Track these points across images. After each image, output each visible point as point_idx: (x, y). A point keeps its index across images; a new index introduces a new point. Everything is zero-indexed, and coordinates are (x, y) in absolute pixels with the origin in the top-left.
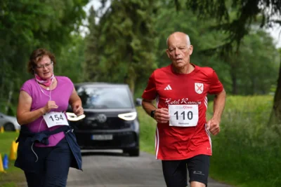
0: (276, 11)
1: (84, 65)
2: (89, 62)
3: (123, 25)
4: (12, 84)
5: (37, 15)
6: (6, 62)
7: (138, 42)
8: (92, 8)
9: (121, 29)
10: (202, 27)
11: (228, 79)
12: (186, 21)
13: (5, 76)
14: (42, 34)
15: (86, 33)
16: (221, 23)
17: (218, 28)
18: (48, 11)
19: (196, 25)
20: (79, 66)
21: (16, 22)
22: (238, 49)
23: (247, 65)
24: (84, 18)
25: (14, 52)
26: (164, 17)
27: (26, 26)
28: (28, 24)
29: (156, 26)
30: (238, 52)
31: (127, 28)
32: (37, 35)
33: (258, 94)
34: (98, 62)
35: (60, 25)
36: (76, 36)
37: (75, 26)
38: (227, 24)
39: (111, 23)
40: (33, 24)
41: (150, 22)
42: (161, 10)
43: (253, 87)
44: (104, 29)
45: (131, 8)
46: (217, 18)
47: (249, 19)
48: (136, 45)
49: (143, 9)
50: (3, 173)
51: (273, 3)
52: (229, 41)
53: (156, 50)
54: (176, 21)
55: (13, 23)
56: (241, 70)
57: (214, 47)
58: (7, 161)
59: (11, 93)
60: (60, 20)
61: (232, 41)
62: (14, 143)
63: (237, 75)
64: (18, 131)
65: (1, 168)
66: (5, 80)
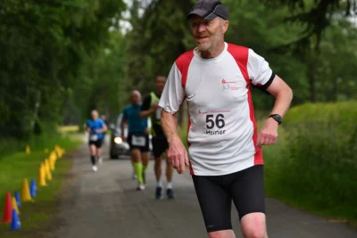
1: (126, 69)
3: (172, 17)
4: (39, 94)
5: (68, 8)
6: (30, 67)
9: (170, 23)
10: (270, 17)
11: (303, 81)
12: (250, 10)
14: (74, 30)
15: (127, 30)
16: (295, 13)
17: (293, 19)
18: (81, 3)
19: (261, 14)
20: (119, 70)
21: (42, 17)
22: (318, 44)
23: (327, 63)
24: (124, 10)
25: (40, 53)
27: (54, 22)
28: (56, 18)
30: (317, 48)
31: (177, 21)
32: (68, 32)
34: (143, 63)
35: (94, 19)
36: (115, 32)
37: (114, 20)
38: (303, 15)
39: (157, 16)
40: (63, 19)
43: (334, 90)
44: (149, 24)
46: (289, 5)
47: (330, 6)
48: (189, 42)
50: (30, 202)
52: (306, 35)
54: (239, 11)
56: (320, 70)
57: (286, 42)
58: (35, 188)
59: (37, 105)
60: (96, 13)
61: (310, 35)
62: (42, 165)
63: (316, 77)
64: (47, 151)
65: (28, 197)
66: (30, 90)
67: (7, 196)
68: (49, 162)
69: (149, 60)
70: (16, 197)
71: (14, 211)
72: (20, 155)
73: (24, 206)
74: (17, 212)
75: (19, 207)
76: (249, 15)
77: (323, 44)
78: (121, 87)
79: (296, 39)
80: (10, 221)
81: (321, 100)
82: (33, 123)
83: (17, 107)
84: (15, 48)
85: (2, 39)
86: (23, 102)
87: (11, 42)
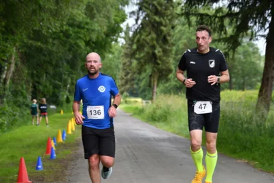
0: (261, 28)
1: (121, 66)
2: (124, 64)
3: (149, 37)
5: (88, 29)
6: (65, 64)
7: (160, 50)
8: (128, 25)
9: (148, 41)
13: (65, 74)
14: (91, 43)
15: (123, 44)
16: (221, 37)
17: (219, 40)
18: (96, 27)
20: (117, 67)
21: (73, 35)
22: (233, 56)
23: (239, 67)
24: (121, 32)
25: (71, 56)
26: (179, 31)
27: (80, 37)
28: (82, 36)
29: (174, 38)
30: (233, 59)
31: (152, 39)
32: (88, 43)
33: (248, 89)
34: (131, 63)
35: (104, 36)
36: (115, 45)
37: (115, 38)
38: (225, 38)
39: (141, 36)
40: (85, 36)
41: (169, 35)
42: (178, 26)
43: (243, 84)
44: (136, 40)
45: (156, 25)
47: (241, 34)
48: (159, 52)
49: (165, 26)
50: (62, 143)
51: (259, 23)
52: (227, 51)
53: (173, 56)
54: (187, 34)
55: (71, 35)
56: (236, 71)
58: (65, 135)
59: (68, 86)
60: (105, 33)
61: (229, 50)
62: (70, 121)
63: (233, 75)
65: (61, 140)
66: (65, 77)
67: (49, 139)
69: (135, 62)
70: (54, 140)
71: (52, 148)
72: (58, 115)
73: (59, 146)
74: (54, 149)
75: (55, 146)
77: (237, 56)
80: (49, 155)
81: (235, 89)
82: (65, 97)
83: (56, 87)
84: (57, 53)
85: (50, 47)
86: (60, 83)
87: (54, 49)
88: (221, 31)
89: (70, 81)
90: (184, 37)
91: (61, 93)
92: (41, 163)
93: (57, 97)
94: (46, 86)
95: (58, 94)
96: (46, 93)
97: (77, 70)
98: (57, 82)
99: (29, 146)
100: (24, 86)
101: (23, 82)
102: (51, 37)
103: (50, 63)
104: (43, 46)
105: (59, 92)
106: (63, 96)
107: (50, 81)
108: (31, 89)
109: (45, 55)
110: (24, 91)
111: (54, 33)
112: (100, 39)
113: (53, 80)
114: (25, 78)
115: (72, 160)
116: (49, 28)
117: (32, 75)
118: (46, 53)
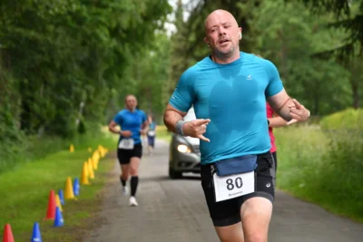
1: (169, 71)
2: (175, 67)
5: (114, 10)
6: (76, 67)
10: (316, 23)
11: (347, 88)
12: (297, 16)
13: (76, 85)
14: (121, 31)
15: (172, 32)
16: (341, 19)
17: (337, 25)
19: (306, 20)
20: (163, 72)
21: (89, 18)
22: (361, 51)
24: (170, 12)
25: (86, 54)
27: (100, 22)
28: (103, 19)
29: (259, 22)
32: (114, 33)
35: (141, 21)
36: (160, 36)
37: (159, 23)
39: (202, 20)
40: (110, 21)
41: (252, 17)
44: (194, 27)
46: (335, 11)
49: (244, 2)
50: (73, 200)
52: (350, 42)
54: (284, 16)
55: (85, 18)
57: (330, 48)
58: (78, 186)
59: (82, 104)
60: (142, 15)
61: (354, 41)
62: (86, 164)
63: (360, 84)
64: (90, 150)
65: (71, 195)
66: (76, 89)
67: (51, 193)
68: (92, 161)
70: (59, 194)
71: (57, 208)
72: (64, 153)
73: (68, 204)
74: (60, 209)
75: (63, 206)
76: (294, 20)
78: (164, 89)
79: (340, 45)
80: (53, 219)
82: (77, 122)
83: (61, 106)
84: (62, 49)
85: (50, 39)
86: (68, 101)
87: (58, 43)
88: (340, 8)
89: (84, 96)
90: (277, 20)
91: (72, 116)
92: (38, 233)
93: (64, 123)
94: (44, 106)
95: (65, 118)
96: (45, 116)
97: (97, 79)
98: (63, 98)
99: (18, 206)
100: (9, 106)
101: (7, 98)
102: (51, 23)
103: (51, 65)
104: (40, 37)
105: (67, 115)
106: (73, 121)
107: (52, 96)
108: (19, 111)
109: (42, 53)
110: (8, 114)
111: (58, 15)
112: (135, 26)
113: (56, 96)
114: (10, 92)
115: (91, 228)
116: (48, 8)
117: (22, 87)
118: (44, 49)
